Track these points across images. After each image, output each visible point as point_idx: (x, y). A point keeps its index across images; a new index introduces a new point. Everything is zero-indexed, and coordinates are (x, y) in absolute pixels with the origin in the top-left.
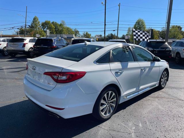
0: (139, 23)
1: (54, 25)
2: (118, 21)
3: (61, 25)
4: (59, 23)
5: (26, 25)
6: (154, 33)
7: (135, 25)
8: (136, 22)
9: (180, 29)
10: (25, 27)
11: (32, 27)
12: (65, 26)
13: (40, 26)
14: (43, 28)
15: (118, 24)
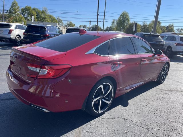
0: (123, 16)
1: (35, 12)
2: (105, 13)
3: (43, 12)
4: (41, 10)
5: (4, 10)
6: (138, 27)
7: (120, 18)
8: (121, 14)
9: (159, 24)
10: (3, 12)
11: (10, 12)
12: (47, 13)
13: (20, 11)
14: (22, 14)
15: (104, 16)
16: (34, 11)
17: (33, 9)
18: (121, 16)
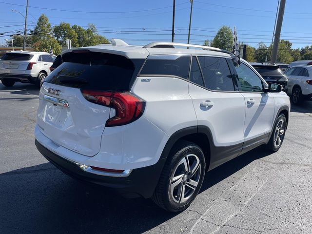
0: (222, 33)
1: (76, 32)
2: (190, 29)
3: (88, 32)
4: (86, 29)
7: (217, 37)
8: (218, 31)
10: (25, 33)
11: (35, 33)
12: (95, 34)
13: (52, 32)
14: (56, 36)
15: (189, 34)
16: (73, 31)
17: (72, 27)
18: (219, 33)
